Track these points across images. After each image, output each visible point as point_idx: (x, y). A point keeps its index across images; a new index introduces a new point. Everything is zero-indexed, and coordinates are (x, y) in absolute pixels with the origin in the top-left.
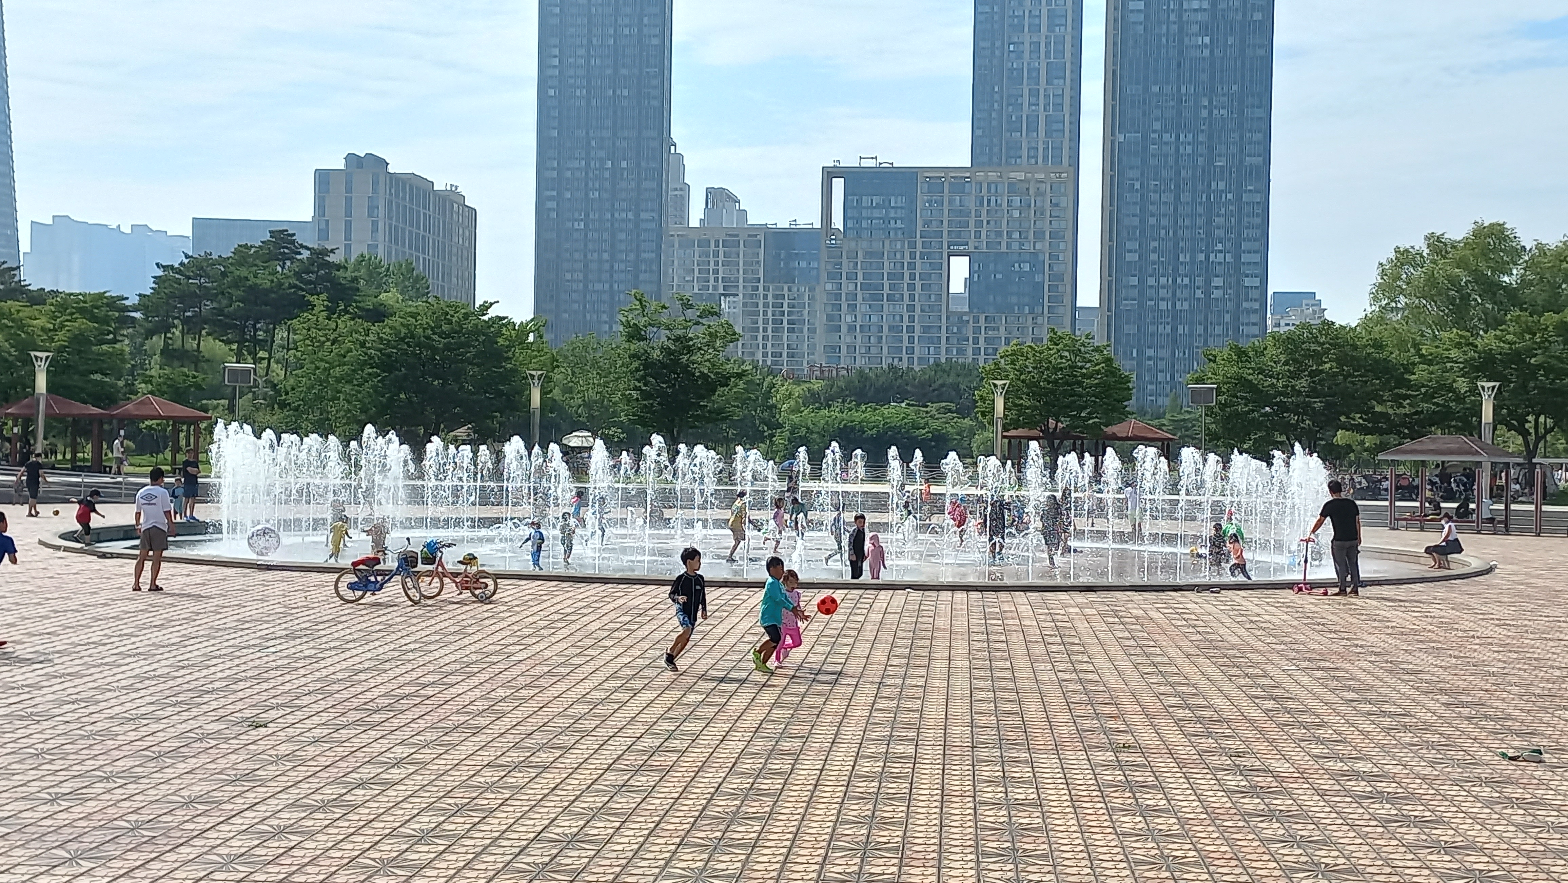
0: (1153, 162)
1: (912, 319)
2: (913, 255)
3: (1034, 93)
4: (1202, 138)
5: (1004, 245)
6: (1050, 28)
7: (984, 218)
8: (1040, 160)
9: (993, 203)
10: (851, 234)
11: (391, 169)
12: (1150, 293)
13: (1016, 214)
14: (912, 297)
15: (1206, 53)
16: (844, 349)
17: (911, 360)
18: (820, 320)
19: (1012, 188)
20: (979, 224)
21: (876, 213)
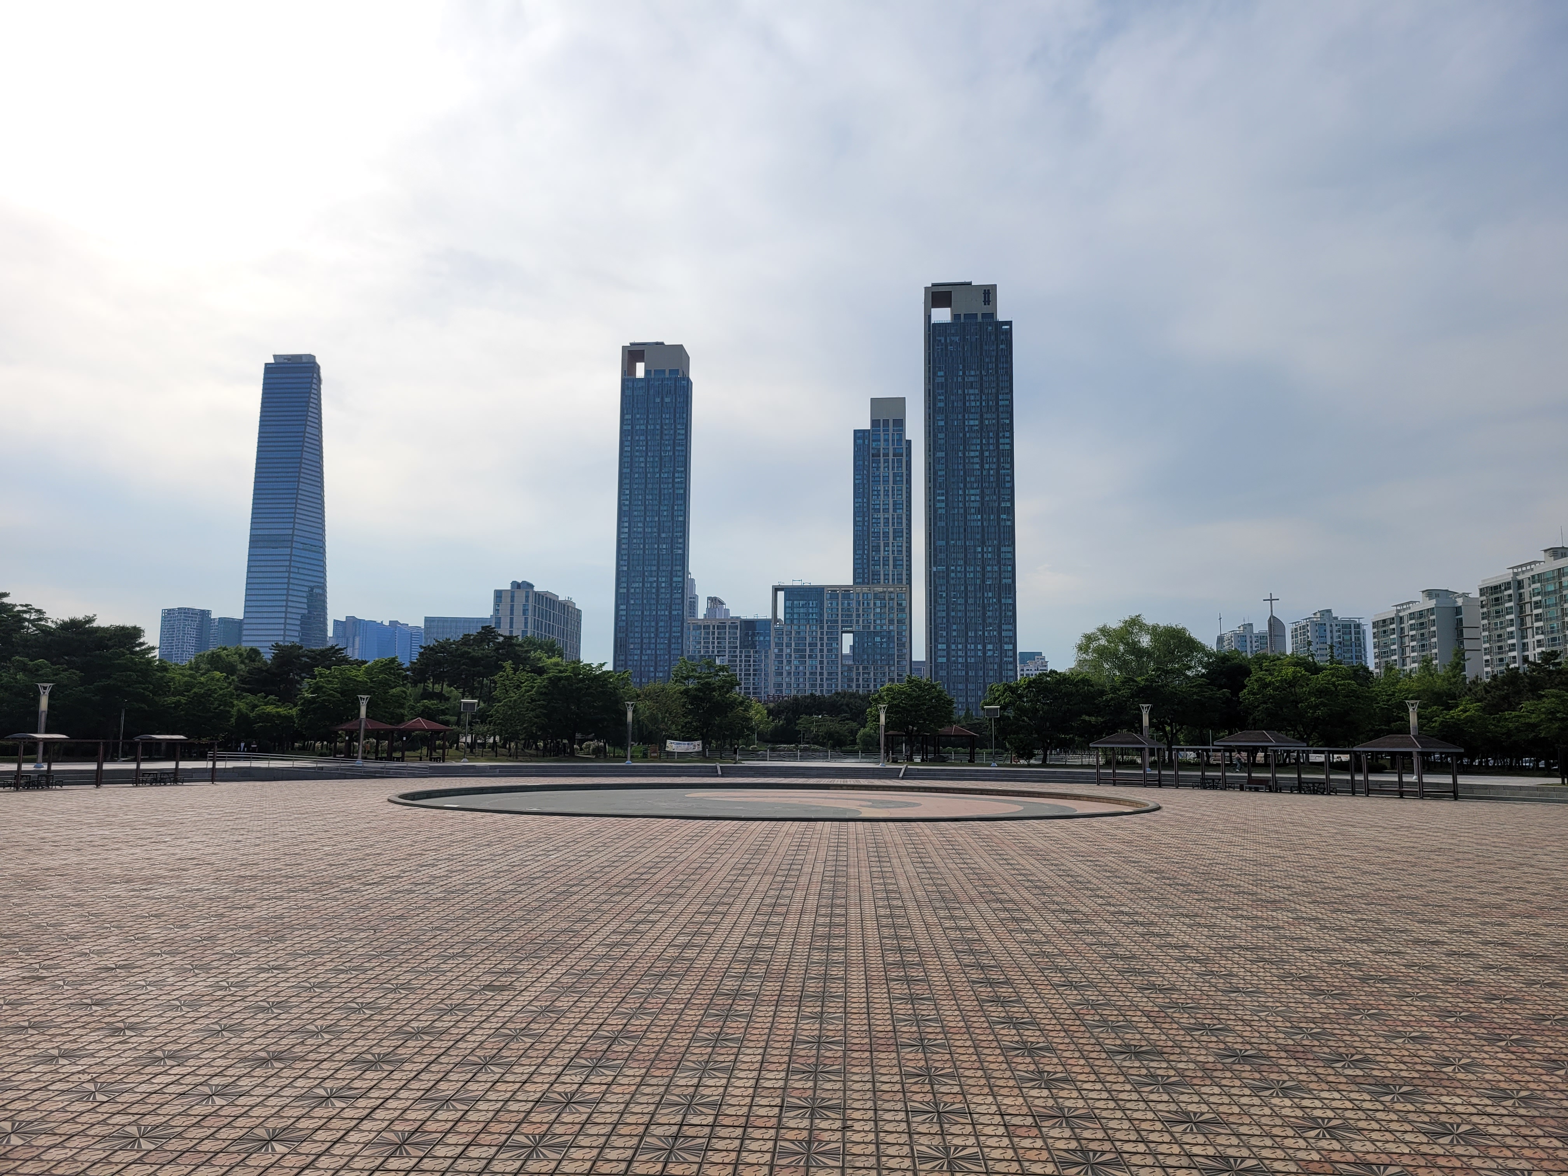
0: (952, 582)
1: (822, 668)
2: (822, 633)
3: (886, 545)
4: (978, 569)
5: (872, 627)
6: (894, 510)
7: (861, 612)
8: (891, 581)
9: (865, 605)
10: (788, 622)
11: (536, 589)
12: (953, 653)
13: (878, 610)
14: (822, 656)
15: (979, 523)
16: (784, 686)
17: (822, 691)
18: (772, 669)
19: (876, 596)
20: (858, 616)
21: (802, 610)
